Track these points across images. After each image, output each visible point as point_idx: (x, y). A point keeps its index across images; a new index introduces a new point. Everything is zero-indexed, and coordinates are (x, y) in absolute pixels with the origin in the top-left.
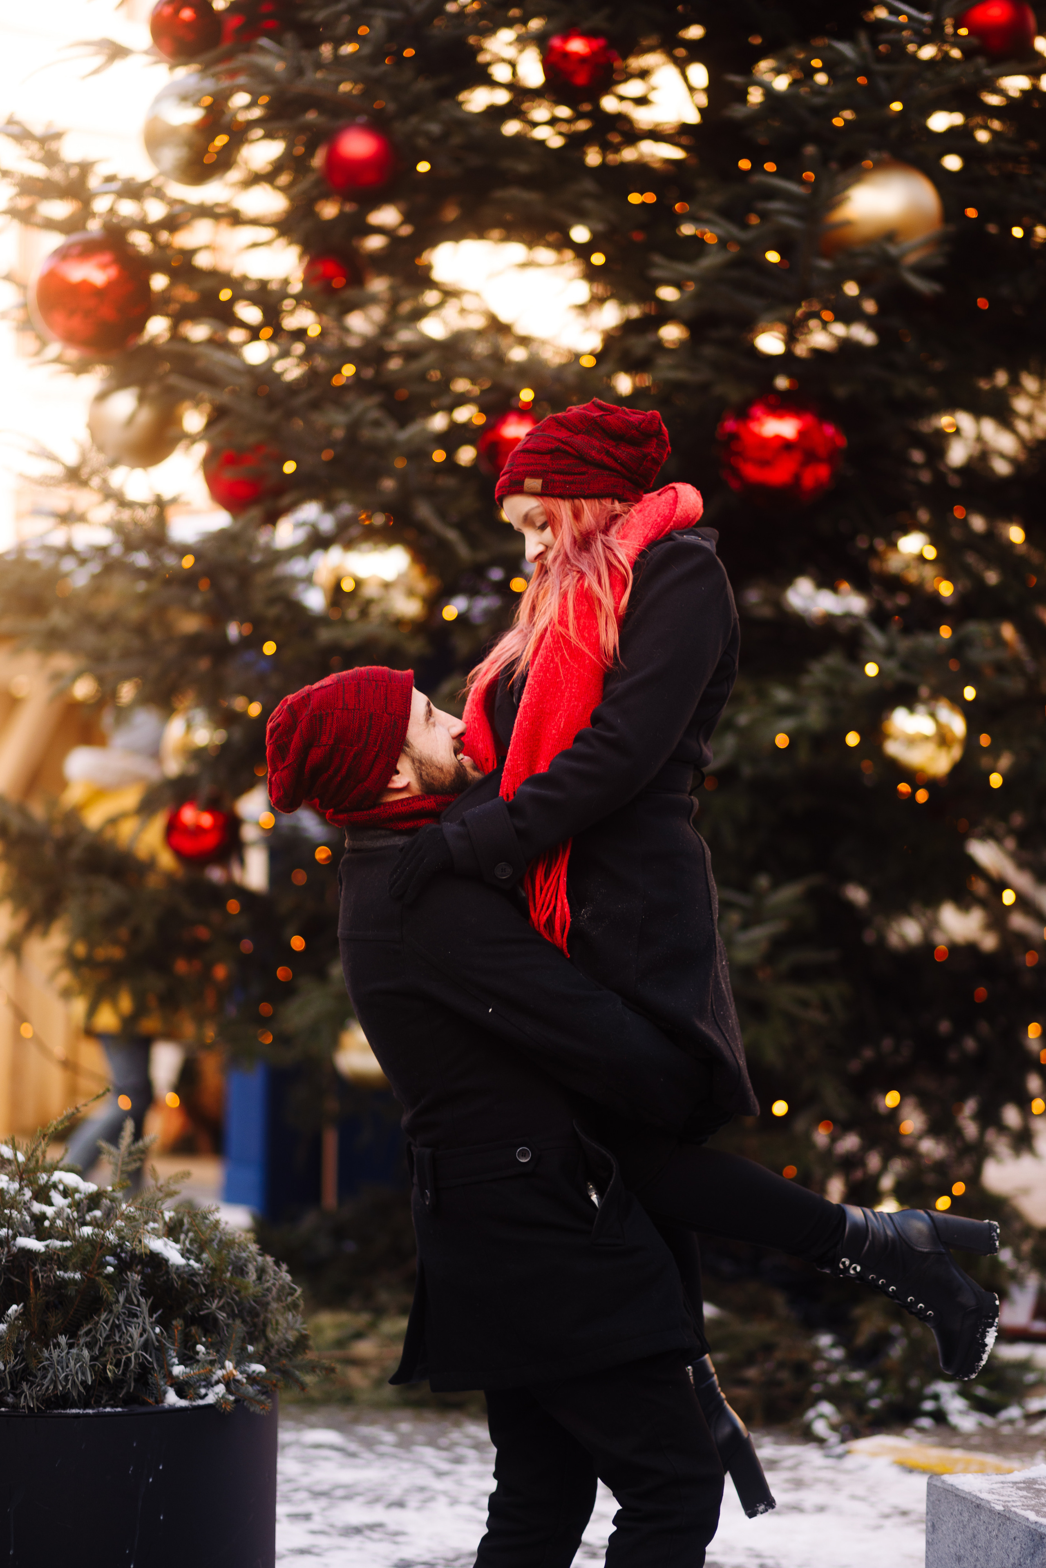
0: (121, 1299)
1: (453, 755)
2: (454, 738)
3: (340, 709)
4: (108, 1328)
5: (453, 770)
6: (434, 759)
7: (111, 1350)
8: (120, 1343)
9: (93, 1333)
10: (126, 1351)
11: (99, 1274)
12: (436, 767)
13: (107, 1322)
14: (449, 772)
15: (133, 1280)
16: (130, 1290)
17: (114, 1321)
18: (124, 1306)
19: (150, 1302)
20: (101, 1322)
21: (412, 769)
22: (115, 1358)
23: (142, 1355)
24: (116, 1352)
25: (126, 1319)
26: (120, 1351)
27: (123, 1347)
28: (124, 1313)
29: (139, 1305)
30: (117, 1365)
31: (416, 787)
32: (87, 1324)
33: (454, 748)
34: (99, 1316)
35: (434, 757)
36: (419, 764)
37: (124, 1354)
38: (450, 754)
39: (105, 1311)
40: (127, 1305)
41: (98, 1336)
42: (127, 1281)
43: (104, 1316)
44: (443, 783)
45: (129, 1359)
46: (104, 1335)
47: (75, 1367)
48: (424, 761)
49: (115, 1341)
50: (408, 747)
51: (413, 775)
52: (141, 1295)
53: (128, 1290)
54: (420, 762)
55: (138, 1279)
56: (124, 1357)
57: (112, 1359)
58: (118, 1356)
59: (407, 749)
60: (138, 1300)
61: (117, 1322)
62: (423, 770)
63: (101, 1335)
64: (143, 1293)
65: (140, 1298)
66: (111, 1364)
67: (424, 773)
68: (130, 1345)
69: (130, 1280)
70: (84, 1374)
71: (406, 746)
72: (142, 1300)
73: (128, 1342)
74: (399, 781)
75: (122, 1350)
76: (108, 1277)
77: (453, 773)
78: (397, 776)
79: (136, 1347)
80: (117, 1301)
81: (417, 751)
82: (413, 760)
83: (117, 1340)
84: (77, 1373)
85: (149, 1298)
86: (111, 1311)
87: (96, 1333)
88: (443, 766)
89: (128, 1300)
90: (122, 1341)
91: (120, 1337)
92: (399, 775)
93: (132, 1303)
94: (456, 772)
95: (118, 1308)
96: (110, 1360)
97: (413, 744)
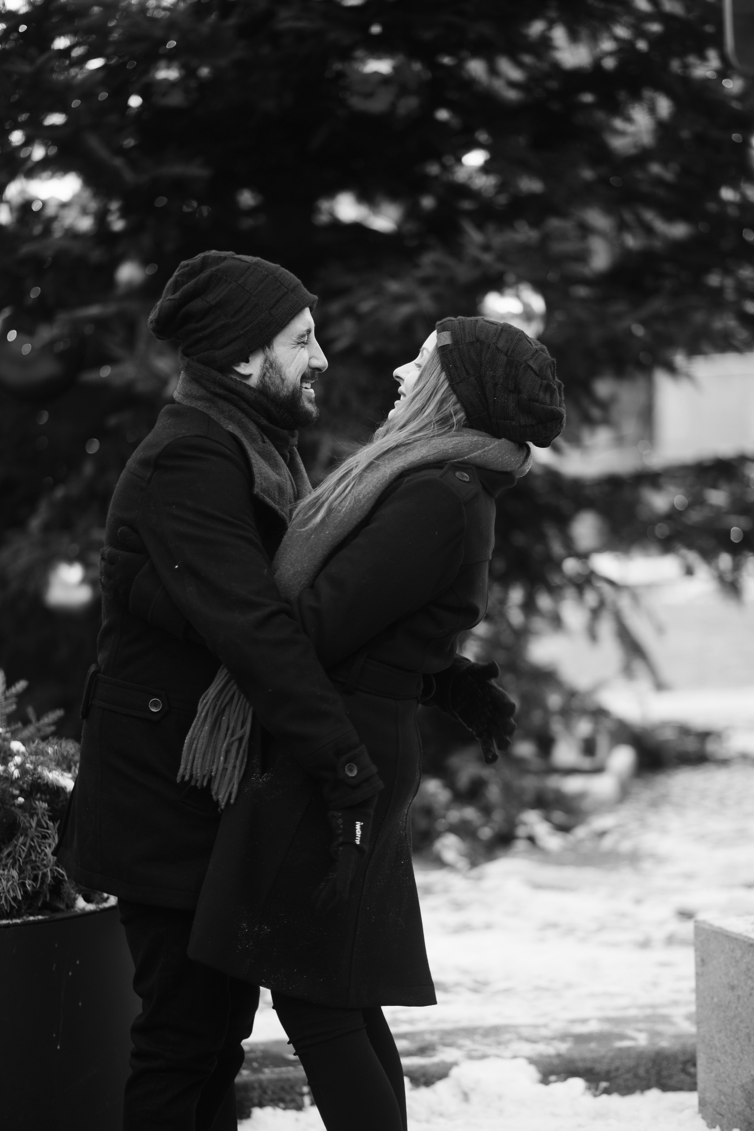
0: (34, 824)
1: (299, 378)
2: (309, 367)
3: (238, 283)
4: (26, 850)
5: (291, 389)
6: (284, 369)
7: (29, 867)
8: (36, 861)
9: (13, 854)
10: (42, 867)
11: (14, 805)
12: (281, 376)
13: (24, 844)
14: (288, 387)
15: (41, 807)
16: (40, 816)
17: (30, 844)
18: (36, 829)
19: (57, 825)
20: (19, 844)
21: (261, 366)
22: (32, 873)
23: (56, 870)
24: (33, 869)
25: (40, 840)
26: (36, 868)
27: (39, 864)
28: (38, 837)
29: (48, 828)
30: (35, 879)
31: (253, 382)
32: (7, 848)
33: (304, 373)
34: (17, 840)
35: (284, 367)
36: (270, 365)
37: (40, 870)
38: (298, 375)
39: (22, 835)
40: (39, 829)
41: (17, 856)
42: (35, 809)
43: (21, 839)
44: (278, 393)
45: (45, 875)
46: (23, 856)
47: (7, 886)
48: (274, 365)
49: (32, 860)
50: (269, 348)
51: (259, 371)
52: (49, 820)
53: (37, 815)
54: (271, 365)
55: (45, 806)
56: (40, 873)
57: (29, 875)
58: (35, 872)
59: (267, 349)
60: (47, 824)
61: (33, 844)
62: (269, 372)
63: (20, 856)
64: (51, 818)
65: (48, 822)
66: (29, 879)
67: (268, 374)
68: (45, 862)
69: (39, 807)
70: (14, 891)
71: (268, 346)
72: (51, 824)
73: (43, 860)
74: (243, 369)
75: (38, 867)
76: (21, 806)
77: (290, 390)
78: (245, 364)
79: (51, 864)
80: (31, 826)
81: (274, 355)
82: (266, 360)
83: (34, 858)
84: (9, 891)
85: (57, 822)
86: (26, 836)
87: (15, 854)
88: (285, 379)
89: (39, 824)
90: (37, 859)
91: (36, 857)
92: (247, 364)
93: (42, 827)
94: (293, 391)
95: (32, 832)
96: (28, 875)
97: (274, 349)
